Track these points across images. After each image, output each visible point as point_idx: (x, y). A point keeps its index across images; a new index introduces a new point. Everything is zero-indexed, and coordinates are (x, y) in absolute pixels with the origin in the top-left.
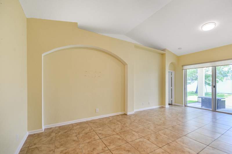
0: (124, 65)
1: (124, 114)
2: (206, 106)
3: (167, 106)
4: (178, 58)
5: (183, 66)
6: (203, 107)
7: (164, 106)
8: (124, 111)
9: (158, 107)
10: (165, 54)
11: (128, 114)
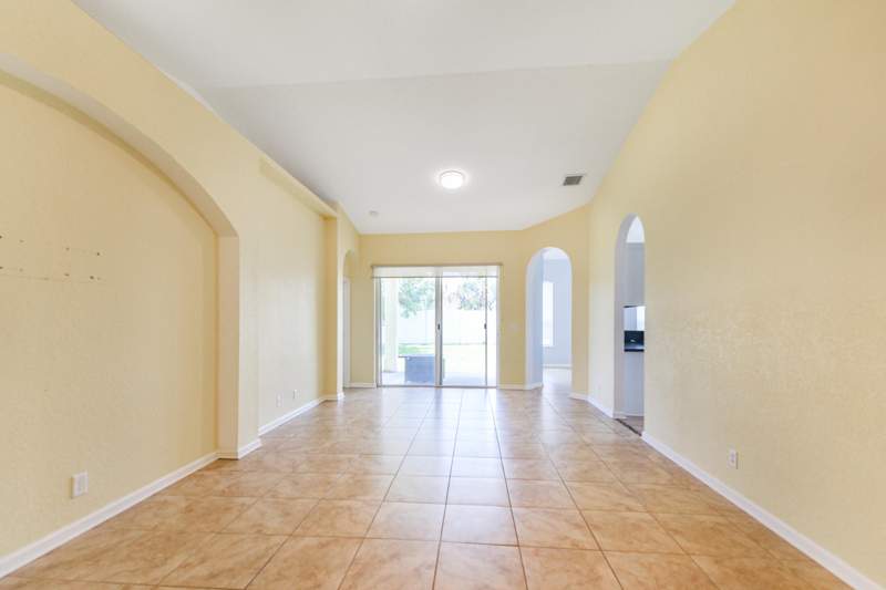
0: (217, 235)
1: (216, 462)
2: (412, 380)
3: (341, 396)
4: (362, 240)
5: (373, 267)
6: (409, 383)
7: (329, 397)
8: (216, 446)
9: (315, 403)
10: (336, 219)
11: (239, 457)
